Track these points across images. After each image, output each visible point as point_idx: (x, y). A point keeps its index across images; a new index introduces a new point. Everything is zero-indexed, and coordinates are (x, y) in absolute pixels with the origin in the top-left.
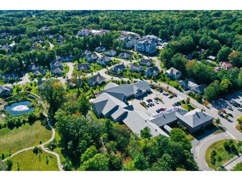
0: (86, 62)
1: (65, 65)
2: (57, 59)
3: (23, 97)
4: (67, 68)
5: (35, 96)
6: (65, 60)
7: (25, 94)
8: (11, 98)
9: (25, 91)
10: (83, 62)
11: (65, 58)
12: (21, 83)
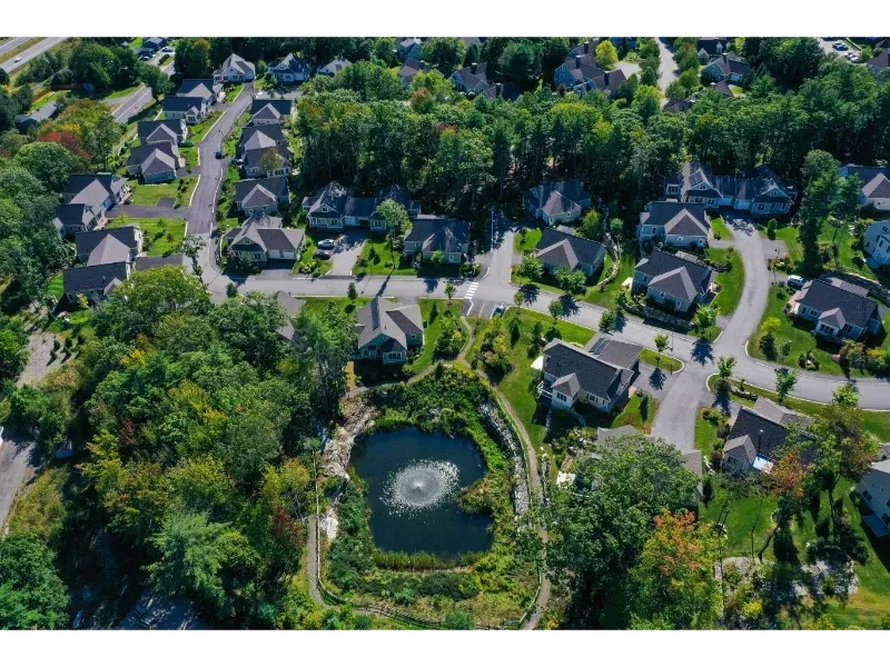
0: (858, 262)
1: (723, 244)
2: (687, 187)
3: (457, 408)
4: (729, 267)
5: (515, 439)
6: (726, 200)
7: (467, 394)
8: (401, 390)
9: (474, 366)
10: (836, 254)
11: (731, 191)
12: (469, 290)
